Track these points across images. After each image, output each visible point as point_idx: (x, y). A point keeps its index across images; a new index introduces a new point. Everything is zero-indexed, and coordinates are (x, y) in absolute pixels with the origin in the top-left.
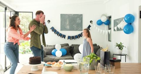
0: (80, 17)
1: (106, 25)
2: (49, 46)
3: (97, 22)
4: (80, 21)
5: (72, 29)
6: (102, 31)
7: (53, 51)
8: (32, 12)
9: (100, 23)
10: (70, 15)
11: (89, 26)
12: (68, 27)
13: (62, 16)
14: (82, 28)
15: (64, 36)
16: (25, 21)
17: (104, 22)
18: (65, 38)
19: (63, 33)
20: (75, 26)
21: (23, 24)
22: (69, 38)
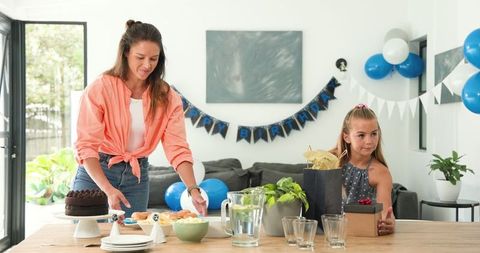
0: (293, 42)
1: (407, 81)
2: (157, 169)
3: (367, 67)
4: (291, 62)
5: (254, 96)
6: (396, 107)
7: (170, 190)
8: (84, 24)
9: (379, 69)
10: (248, 36)
11: (333, 84)
12: (239, 88)
13: (213, 37)
14: (300, 89)
15: (222, 129)
16: (54, 61)
17: (397, 66)
18: (224, 134)
19: (218, 112)
20: (269, 83)
21: (47, 74)
22: (244, 133)
